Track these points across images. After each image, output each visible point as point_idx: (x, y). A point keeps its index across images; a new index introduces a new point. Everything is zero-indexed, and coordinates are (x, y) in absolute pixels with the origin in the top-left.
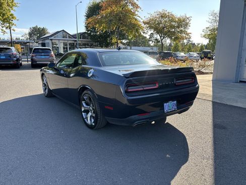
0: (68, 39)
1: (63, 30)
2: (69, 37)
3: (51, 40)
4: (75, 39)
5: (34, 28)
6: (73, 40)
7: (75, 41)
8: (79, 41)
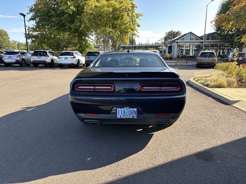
0: (194, 41)
1: (191, 33)
2: (196, 39)
3: (177, 42)
4: (202, 41)
5: (169, 33)
6: (200, 42)
7: (202, 42)
8: (206, 42)
